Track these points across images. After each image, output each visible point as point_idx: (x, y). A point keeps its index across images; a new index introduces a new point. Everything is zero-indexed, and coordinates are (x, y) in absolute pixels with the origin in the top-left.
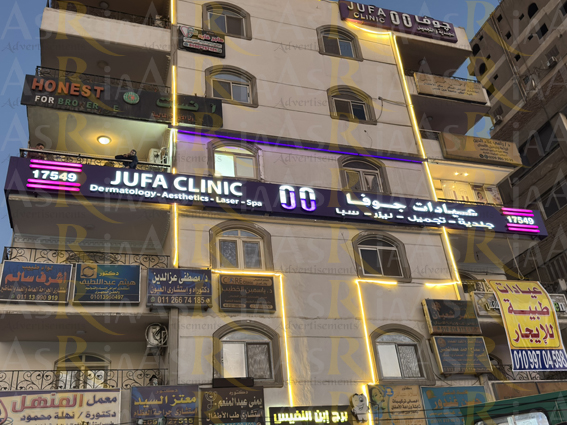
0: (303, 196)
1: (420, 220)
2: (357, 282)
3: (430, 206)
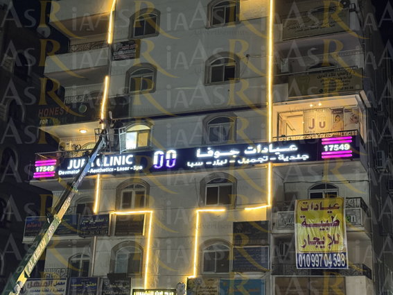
0: (168, 157)
2: (198, 212)
3: (259, 147)
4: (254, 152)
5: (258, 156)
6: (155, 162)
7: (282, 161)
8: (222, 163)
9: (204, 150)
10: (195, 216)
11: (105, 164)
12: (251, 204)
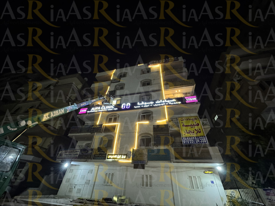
0: (127, 105)
1: (157, 105)
2: (138, 123)
3: (161, 101)
4: (159, 102)
5: (161, 103)
6: (122, 107)
7: (171, 105)
8: (147, 106)
9: (140, 102)
10: (136, 125)
11: (104, 108)
12: (159, 119)
